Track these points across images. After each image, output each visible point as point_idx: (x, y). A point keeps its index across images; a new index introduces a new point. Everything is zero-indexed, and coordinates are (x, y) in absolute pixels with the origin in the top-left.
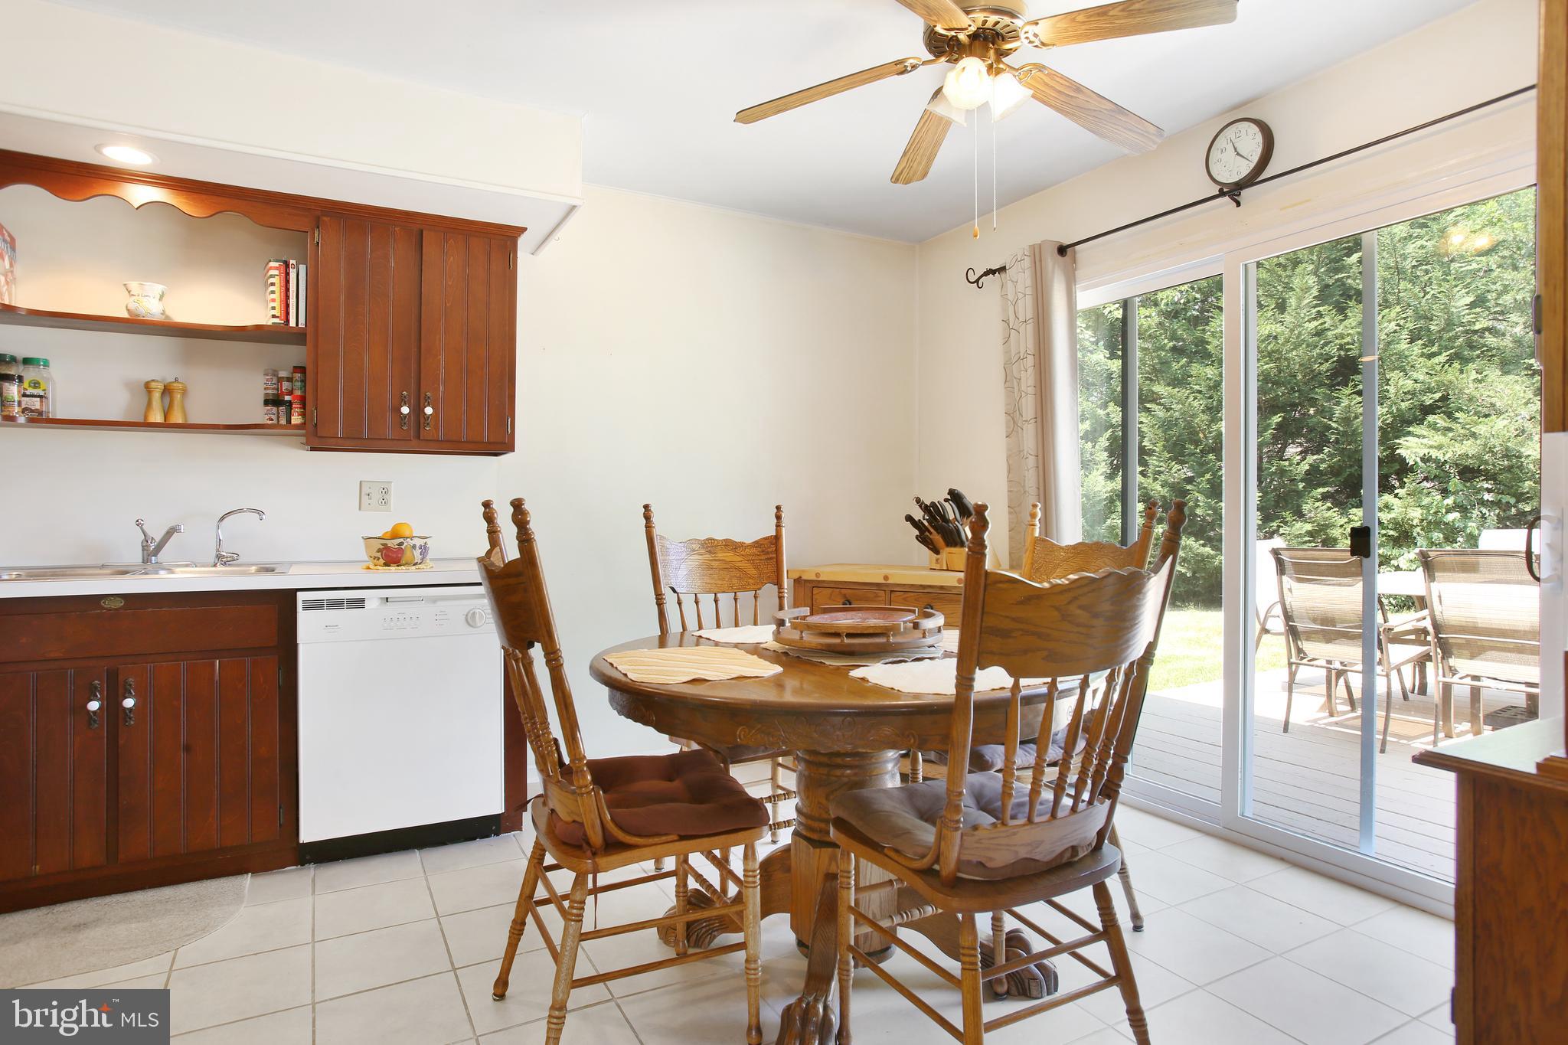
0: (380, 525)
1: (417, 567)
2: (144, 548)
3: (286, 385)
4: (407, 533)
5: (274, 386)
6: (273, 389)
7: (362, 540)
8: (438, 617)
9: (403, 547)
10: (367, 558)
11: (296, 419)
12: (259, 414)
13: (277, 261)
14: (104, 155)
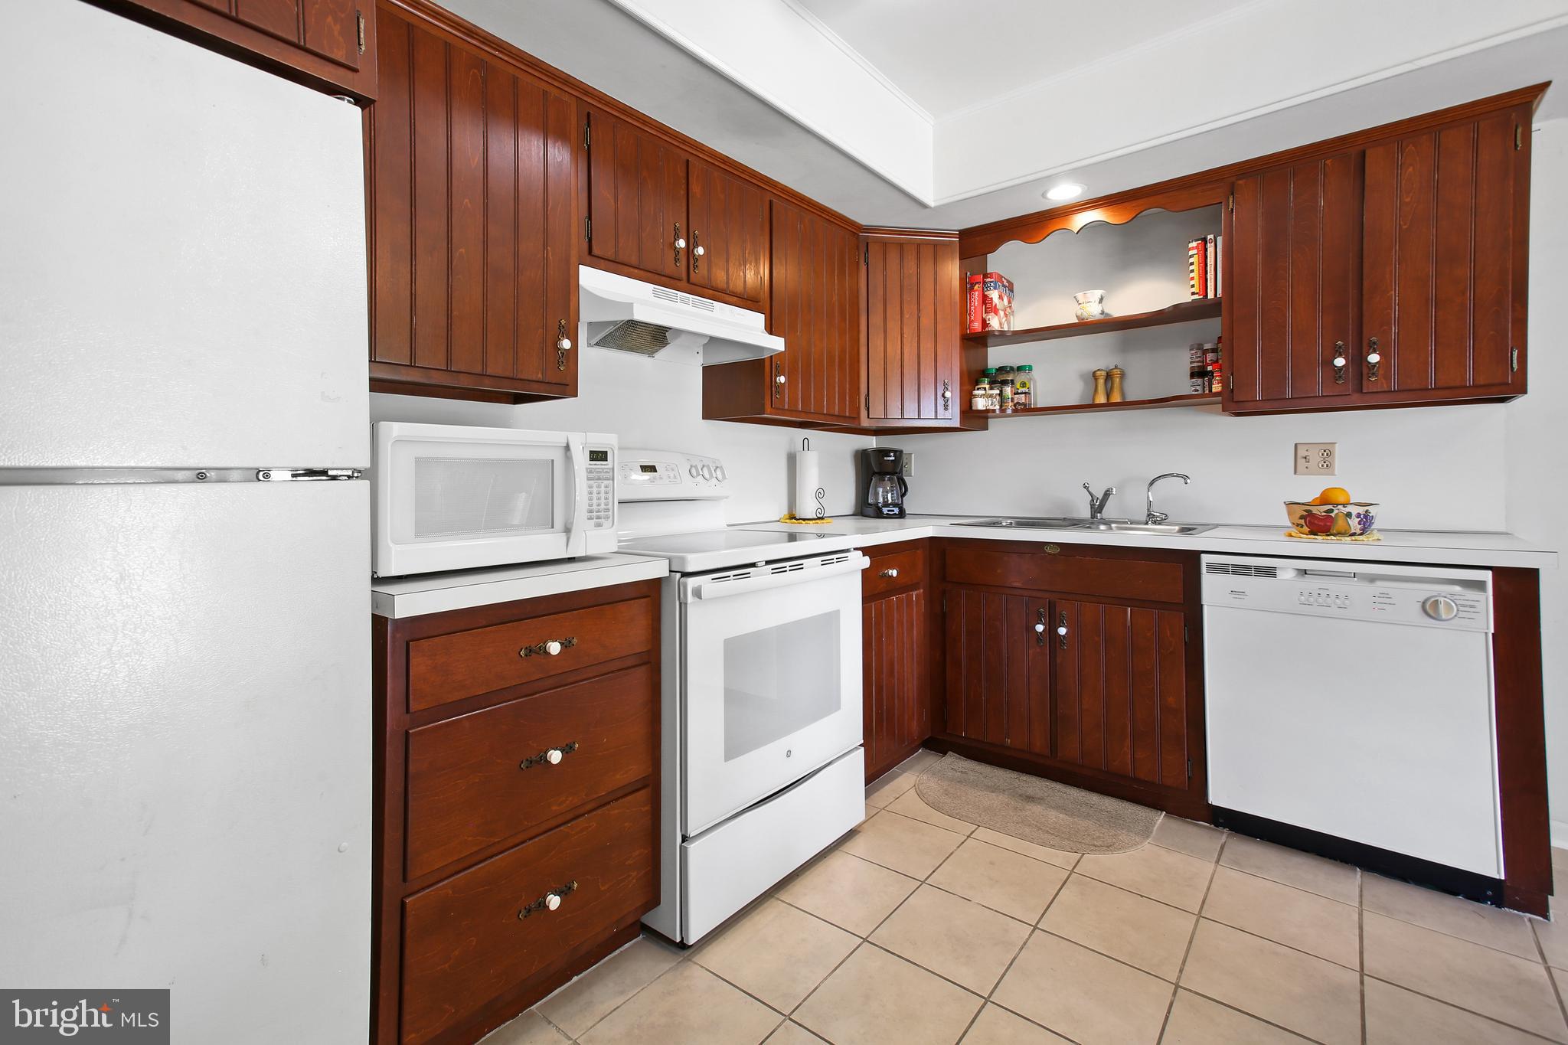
0: (1308, 489)
1: (1353, 538)
2: (1092, 506)
3: (1210, 357)
4: (1341, 499)
5: (1199, 359)
6: (1198, 362)
7: (1285, 506)
8: (1375, 599)
9: (1333, 515)
10: (1290, 525)
11: (1217, 387)
12: (1185, 386)
13: (1196, 240)
14: (1049, 199)
